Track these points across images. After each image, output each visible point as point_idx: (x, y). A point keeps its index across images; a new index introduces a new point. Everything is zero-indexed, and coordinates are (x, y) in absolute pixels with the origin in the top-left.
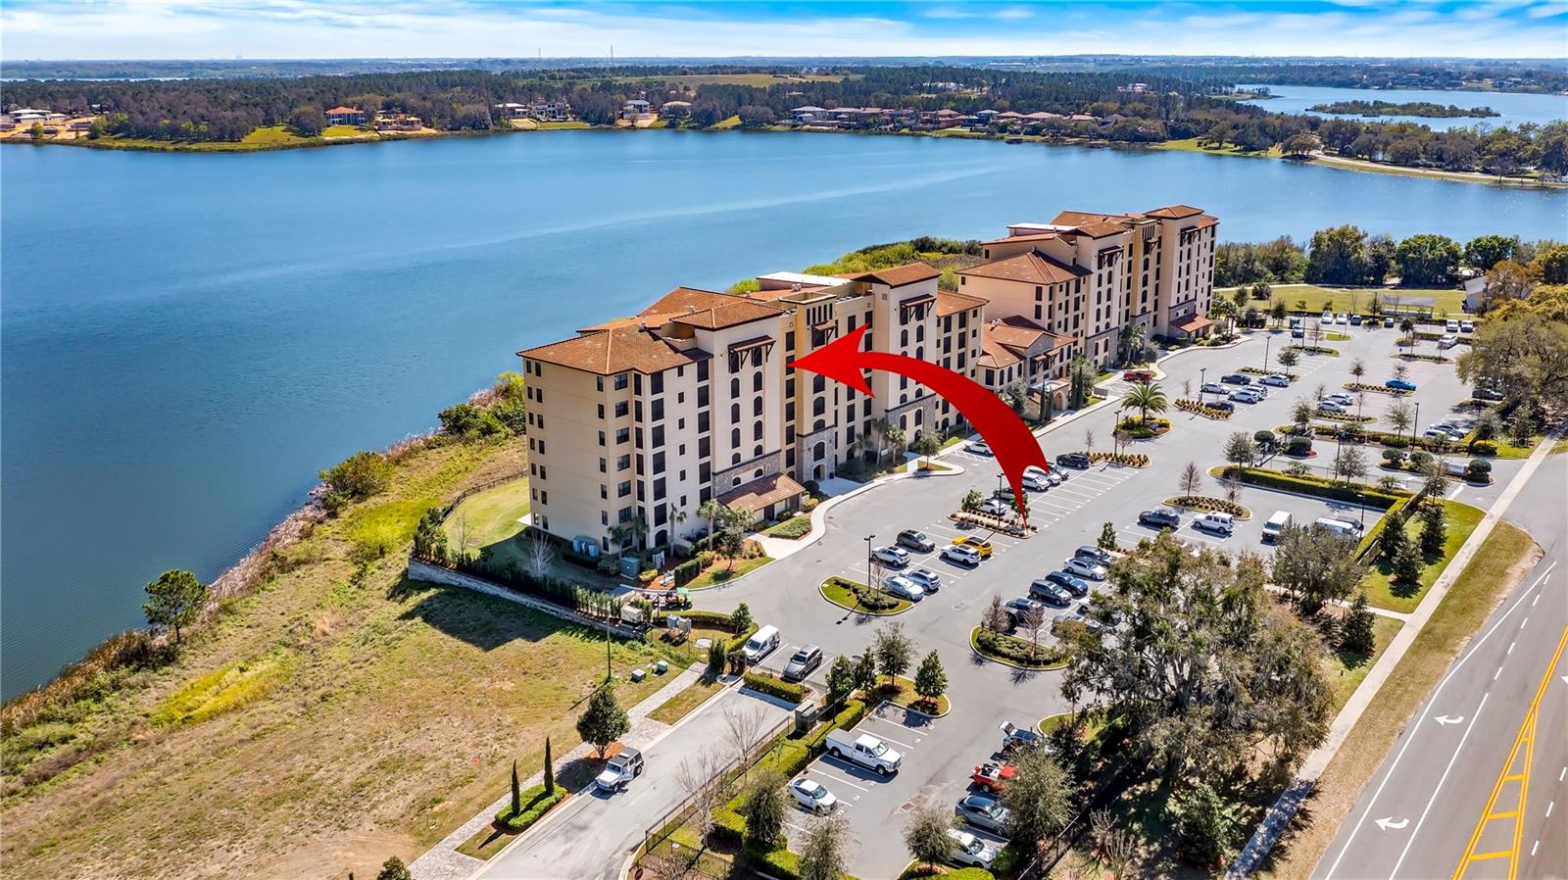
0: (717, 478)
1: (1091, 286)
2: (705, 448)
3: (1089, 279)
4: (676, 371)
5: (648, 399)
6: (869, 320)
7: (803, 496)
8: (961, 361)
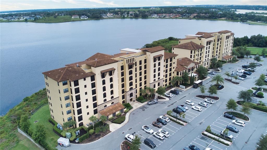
0: (99, 106)
2: (95, 99)
4: (83, 79)
5: (73, 88)
6: (145, 61)
7: (124, 109)
8: (170, 70)
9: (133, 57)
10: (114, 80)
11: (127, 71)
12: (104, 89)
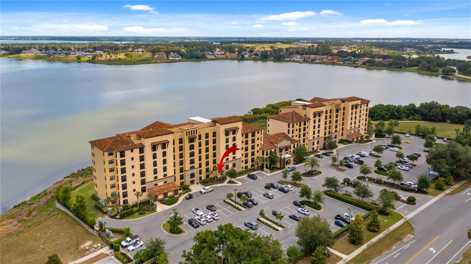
0: (148, 184)
1: (311, 124)
2: (143, 174)
3: (310, 121)
4: (130, 150)
5: (119, 159)
6: (214, 134)
7: (180, 190)
8: (253, 148)
9: (196, 129)
10: (167, 154)
11: (187, 145)
12: (155, 164)
